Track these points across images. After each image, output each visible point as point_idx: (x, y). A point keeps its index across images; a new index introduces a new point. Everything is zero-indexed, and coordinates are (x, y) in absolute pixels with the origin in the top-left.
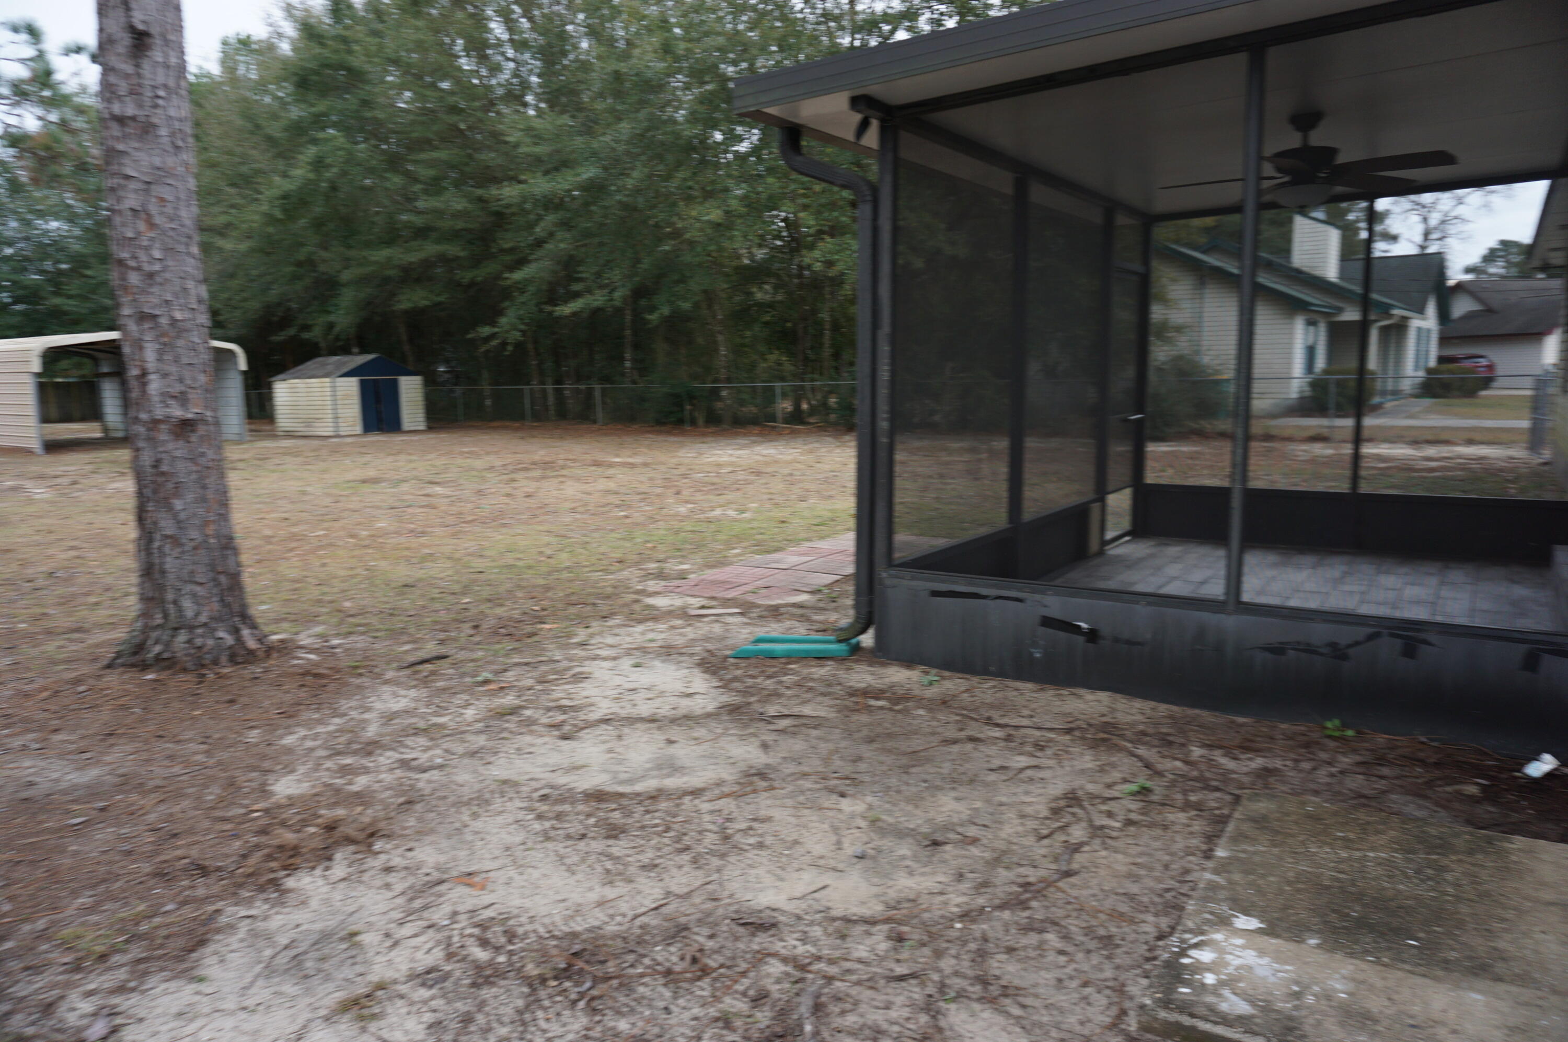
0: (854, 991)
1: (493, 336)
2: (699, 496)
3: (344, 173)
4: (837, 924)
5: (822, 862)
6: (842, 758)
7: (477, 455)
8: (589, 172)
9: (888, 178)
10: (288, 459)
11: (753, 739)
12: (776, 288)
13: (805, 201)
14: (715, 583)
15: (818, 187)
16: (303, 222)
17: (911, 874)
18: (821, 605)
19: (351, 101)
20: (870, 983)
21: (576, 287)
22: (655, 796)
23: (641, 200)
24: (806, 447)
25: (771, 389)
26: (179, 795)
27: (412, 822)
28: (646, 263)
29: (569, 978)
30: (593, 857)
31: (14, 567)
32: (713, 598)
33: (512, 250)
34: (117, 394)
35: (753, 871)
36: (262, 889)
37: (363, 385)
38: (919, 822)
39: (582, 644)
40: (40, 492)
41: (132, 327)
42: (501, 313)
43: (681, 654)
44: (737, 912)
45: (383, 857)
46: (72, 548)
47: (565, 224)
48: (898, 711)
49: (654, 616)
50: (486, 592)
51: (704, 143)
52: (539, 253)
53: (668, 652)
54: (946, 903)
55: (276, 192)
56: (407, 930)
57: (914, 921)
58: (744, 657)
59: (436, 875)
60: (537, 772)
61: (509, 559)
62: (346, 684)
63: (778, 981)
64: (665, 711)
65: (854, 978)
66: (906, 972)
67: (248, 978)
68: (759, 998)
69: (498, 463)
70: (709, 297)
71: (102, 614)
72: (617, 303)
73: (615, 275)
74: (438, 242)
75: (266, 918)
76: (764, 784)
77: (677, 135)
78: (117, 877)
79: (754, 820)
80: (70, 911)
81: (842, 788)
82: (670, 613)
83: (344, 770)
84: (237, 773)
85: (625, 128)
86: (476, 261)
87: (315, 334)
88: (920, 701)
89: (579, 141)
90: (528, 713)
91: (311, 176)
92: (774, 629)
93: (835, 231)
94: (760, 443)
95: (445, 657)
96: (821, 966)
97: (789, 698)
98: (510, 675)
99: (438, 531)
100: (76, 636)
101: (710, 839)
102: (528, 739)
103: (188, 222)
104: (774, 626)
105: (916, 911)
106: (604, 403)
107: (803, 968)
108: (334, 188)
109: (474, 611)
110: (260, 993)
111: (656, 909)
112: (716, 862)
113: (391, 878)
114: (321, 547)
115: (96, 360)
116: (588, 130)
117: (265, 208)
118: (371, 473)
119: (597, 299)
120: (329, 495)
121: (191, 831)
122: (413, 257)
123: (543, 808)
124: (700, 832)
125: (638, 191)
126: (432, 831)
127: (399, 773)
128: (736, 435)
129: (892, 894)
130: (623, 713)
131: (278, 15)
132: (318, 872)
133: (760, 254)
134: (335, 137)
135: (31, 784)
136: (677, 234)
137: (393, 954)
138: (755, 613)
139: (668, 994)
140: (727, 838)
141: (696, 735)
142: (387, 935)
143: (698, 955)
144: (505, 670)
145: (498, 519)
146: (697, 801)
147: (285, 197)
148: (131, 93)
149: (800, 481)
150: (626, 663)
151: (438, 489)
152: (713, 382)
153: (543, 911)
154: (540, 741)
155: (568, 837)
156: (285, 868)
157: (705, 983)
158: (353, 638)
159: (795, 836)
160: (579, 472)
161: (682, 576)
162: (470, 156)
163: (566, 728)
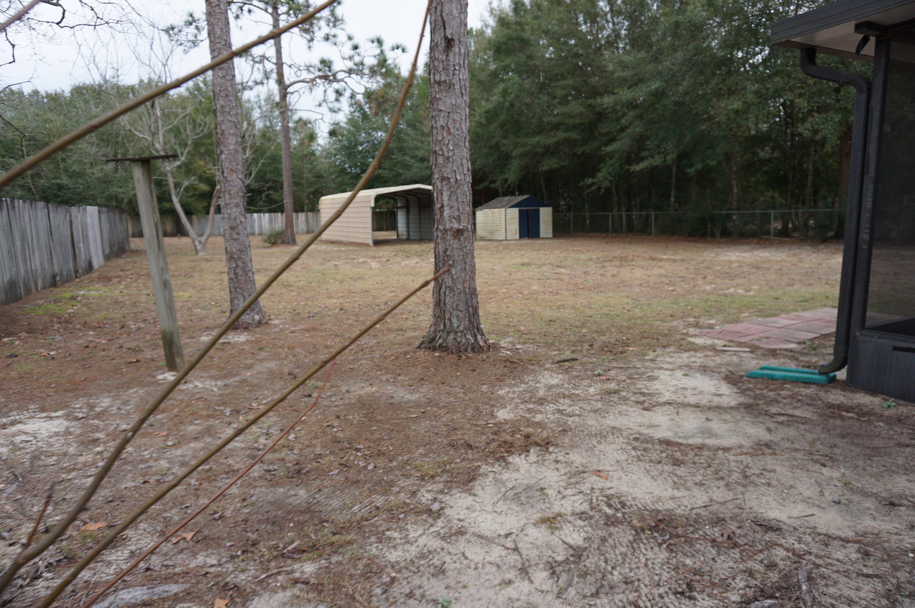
0: (835, 576)
1: (594, 184)
2: (718, 280)
3: (517, 97)
4: (821, 537)
5: (810, 501)
6: (821, 443)
7: (582, 252)
8: (656, 85)
9: (881, 75)
10: (483, 251)
11: (761, 425)
12: (773, 149)
13: (802, 91)
14: (731, 332)
15: (811, 81)
16: (495, 125)
17: (874, 519)
18: (806, 351)
19: (522, 57)
20: (847, 574)
21: (644, 154)
22: (701, 447)
23: (687, 99)
24: (791, 252)
25: (768, 215)
26: (455, 411)
27: (567, 440)
28: (688, 138)
29: (657, 531)
30: (666, 474)
31: (371, 298)
32: (731, 341)
33: (607, 133)
34: (405, 217)
35: (764, 498)
36: (497, 460)
37: (521, 212)
38: (880, 490)
39: (652, 360)
40: (374, 264)
41: (439, 184)
42: (599, 171)
43: (713, 372)
44: (755, 518)
45: (554, 455)
46: (392, 291)
47: (640, 117)
48: (864, 421)
49: (695, 348)
50: (595, 327)
51: (731, 60)
52: (624, 134)
53: (704, 369)
54: (901, 541)
55: (484, 110)
56: (569, 492)
57: (878, 546)
58: (752, 377)
59: (581, 468)
60: (631, 425)
61: (606, 310)
62: (526, 368)
63: (783, 559)
64: (704, 402)
65: (835, 568)
66: (871, 573)
67: (496, 499)
68: (771, 566)
69: (594, 257)
70: (728, 157)
71: (409, 323)
72: (668, 163)
73: (669, 146)
74: (566, 131)
75: (501, 473)
76: (770, 451)
77: (714, 56)
78: (434, 444)
79: (764, 470)
80: (416, 455)
81: (823, 461)
82: (704, 348)
83: (529, 411)
84: (480, 405)
85: (679, 55)
86: (585, 142)
87: (498, 184)
88: (880, 417)
89: (650, 67)
90: (624, 394)
91: (501, 99)
92: (773, 363)
93: (822, 109)
94: (758, 249)
95: (576, 360)
96: (812, 558)
97: (785, 404)
98: (612, 373)
99: (565, 292)
100: (400, 333)
101: (736, 476)
102: (624, 407)
103: (465, 131)
104: (773, 360)
105: (878, 541)
106: (656, 222)
107: (800, 556)
108: (512, 105)
109: (589, 337)
110: (501, 507)
111: (705, 507)
112: (740, 489)
113: (559, 466)
114: (506, 298)
115: (396, 201)
116: (656, 59)
117: (477, 118)
118: (526, 260)
119: (657, 161)
120: (505, 271)
121: (462, 428)
122: (551, 141)
123: (637, 444)
124: (730, 471)
125: (686, 93)
126: (577, 447)
127: (557, 415)
128: (741, 244)
129: (860, 528)
130: (679, 400)
131: (486, 14)
132: (523, 456)
133: (764, 127)
134: (513, 78)
135: (392, 397)
136: (710, 119)
137: (563, 502)
138: (759, 352)
139: (714, 552)
140: (746, 477)
141: (724, 417)
142: (559, 492)
143: (732, 535)
144: (609, 370)
145: (597, 288)
146: (726, 454)
147: (487, 112)
148: (443, 69)
149: (787, 274)
150: (679, 373)
151: (563, 270)
152: (728, 210)
153: (640, 496)
154: (631, 409)
155: (651, 461)
156: (507, 452)
157: (737, 550)
158: (526, 345)
159: (792, 483)
160: (643, 263)
161: (711, 327)
162: (585, 81)
163: (646, 405)
